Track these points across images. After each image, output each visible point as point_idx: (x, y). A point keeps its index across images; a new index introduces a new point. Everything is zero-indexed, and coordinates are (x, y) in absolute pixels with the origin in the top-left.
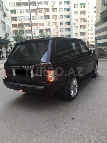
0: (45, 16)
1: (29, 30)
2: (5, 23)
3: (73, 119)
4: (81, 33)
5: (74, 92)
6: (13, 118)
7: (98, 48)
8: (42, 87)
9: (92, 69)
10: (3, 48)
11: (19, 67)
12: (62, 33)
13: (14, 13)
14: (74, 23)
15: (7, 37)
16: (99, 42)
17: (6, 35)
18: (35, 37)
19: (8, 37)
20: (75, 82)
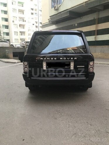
11: (55, 59)
14: (13, 21)
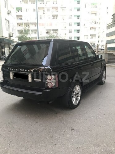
0: (53, 16)
1: (35, 30)
2: (8, 21)
3: (72, 130)
4: (91, 35)
5: (77, 99)
6: (8, 125)
7: (108, 52)
8: (40, 93)
9: (99, 75)
10: (5, 49)
11: (17, 70)
12: (70, 35)
13: (19, 11)
15: (10, 37)
16: (110, 46)
17: (9, 34)
18: (41, 38)
19: (12, 37)
20: (78, 89)
